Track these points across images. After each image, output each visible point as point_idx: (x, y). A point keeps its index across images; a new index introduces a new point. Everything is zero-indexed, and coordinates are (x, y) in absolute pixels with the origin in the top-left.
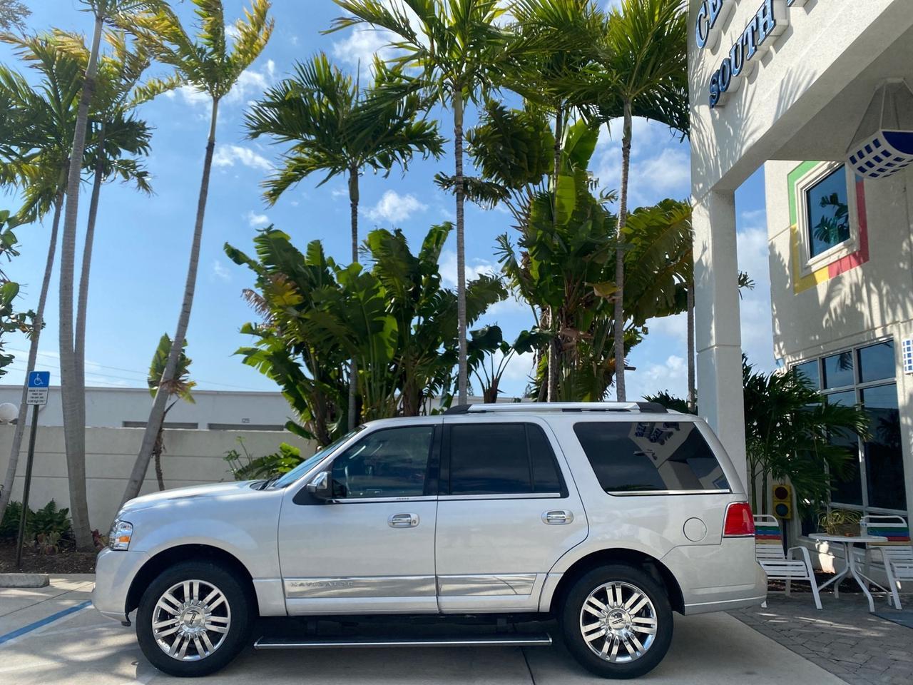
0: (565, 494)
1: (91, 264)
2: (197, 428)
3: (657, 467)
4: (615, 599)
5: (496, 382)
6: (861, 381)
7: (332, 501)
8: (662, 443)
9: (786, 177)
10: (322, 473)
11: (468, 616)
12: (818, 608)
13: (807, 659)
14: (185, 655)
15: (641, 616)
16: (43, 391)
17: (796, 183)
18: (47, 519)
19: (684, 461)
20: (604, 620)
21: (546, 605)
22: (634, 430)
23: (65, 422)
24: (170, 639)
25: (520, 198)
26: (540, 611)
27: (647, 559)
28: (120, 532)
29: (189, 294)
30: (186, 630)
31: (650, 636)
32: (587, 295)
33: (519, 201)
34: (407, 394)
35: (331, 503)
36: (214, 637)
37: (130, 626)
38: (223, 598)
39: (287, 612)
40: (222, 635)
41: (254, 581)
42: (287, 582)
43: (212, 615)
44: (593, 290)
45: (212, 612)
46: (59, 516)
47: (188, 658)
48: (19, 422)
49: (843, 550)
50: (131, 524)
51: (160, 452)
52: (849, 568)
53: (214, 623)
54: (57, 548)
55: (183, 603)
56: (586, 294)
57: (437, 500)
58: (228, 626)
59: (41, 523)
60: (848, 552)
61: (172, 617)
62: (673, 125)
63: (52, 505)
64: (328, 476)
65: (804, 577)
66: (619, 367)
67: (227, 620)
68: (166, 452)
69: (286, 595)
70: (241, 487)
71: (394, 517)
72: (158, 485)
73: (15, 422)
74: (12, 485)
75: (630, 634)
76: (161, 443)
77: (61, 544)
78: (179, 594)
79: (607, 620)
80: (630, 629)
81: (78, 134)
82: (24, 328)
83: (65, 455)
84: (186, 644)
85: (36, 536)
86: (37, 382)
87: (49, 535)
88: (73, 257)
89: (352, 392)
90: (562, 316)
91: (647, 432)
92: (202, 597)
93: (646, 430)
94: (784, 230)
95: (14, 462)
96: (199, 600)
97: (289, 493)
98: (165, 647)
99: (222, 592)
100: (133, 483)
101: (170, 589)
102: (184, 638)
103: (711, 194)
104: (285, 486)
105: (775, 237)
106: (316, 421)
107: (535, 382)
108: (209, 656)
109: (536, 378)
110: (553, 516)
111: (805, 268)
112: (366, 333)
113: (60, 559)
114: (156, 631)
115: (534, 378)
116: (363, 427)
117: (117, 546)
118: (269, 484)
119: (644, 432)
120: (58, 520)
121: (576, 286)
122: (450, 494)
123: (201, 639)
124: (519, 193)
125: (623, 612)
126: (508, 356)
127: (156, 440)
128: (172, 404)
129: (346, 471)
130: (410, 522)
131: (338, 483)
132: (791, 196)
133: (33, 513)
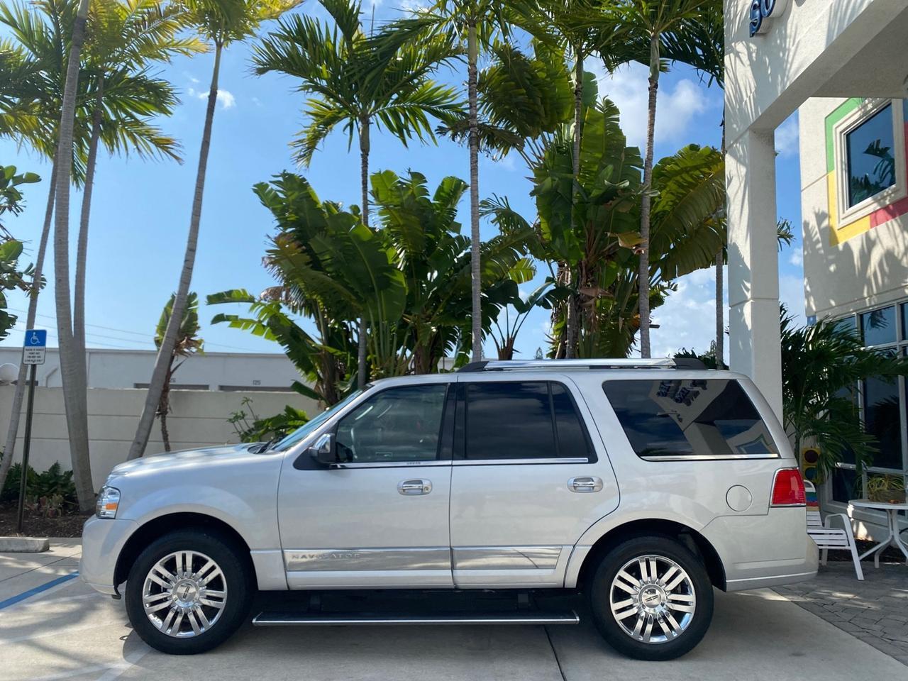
0: (593, 459)
2: (208, 389)
3: (682, 429)
4: (649, 574)
5: (511, 341)
6: (904, 338)
7: (336, 466)
8: (689, 404)
9: (824, 120)
10: (325, 435)
11: (486, 591)
12: (860, 578)
13: (858, 638)
14: (179, 631)
15: (677, 593)
16: (40, 350)
17: (834, 126)
18: (51, 482)
19: (711, 423)
20: (637, 597)
21: (572, 579)
22: (656, 389)
23: (63, 383)
24: (162, 614)
25: (535, 147)
26: (566, 586)
27: (684, 530)
28: (107, 499)
29: (192, 250)
30: (180, 604)
31: (687, 615)
32: (609, 247)
33: (533, 151)
34: (418, 352)
35: (335, 468)
36: (210, 612)
37: (120, 598)
38: (218, 571)
39: (288, 586)
40: (218, 610)
41: (251, 552)
42: (288, 553)
43: (207, 589)
44: (618, 240)
45: (207, 585)
46: (63, 478)
47: (182, 634)
48: (19, 383)
49: (886, 517)
51: (166, 413)
52: (893, 536)
53: (209, 598)
54: (60, 511)
55: (175, 575)
56: (609, 244)
57: (452, 465)
58: (224, 601)
59: (45, 485)
60: (892, 520)
61: (165, 590)
62: (700, 67)
63: (56, 467)
64: (331, 438)
65: (844, 546)
66: (644, 324)
67: (223, 594)
68: (172, 413)
69: (287, 568)
70: (238, 450)
71: (404, 484)
72: (164, 448)
73: (15, 383)
74: (14, 446)
75: (664, 611)
76: (167, 404)
77: (65, 506)
78: (171, 566)
79: (640, 597)
80: (665, 606)
81: (70, 78)
82: (23, 286)
83: (65, 416)
84: (179, 619)
85: (39, 498)
86: (34, 341)
87: (51, 498)
88: (68, 209)
89: (361, 352)
90: (582, 270)
91: (671, 392)
92: (196, 569)
93: (670, 390)
94: (821, 178)
95: (16, 423)
96: (193, 572)
97: (290, 457)
98: (157, 622)
99: (217, 563)
100: (138, 445)
101: (161, 560)
102: (178, 613)
103: (748, 133)
104: (285, 449)
105: (809, 186)
106: (325, 382)
107: (552, 341)
108: (205, 633)
109: (554, 337)
110: (580, 483)
111: (843, 219)
112: (373, 289)
113: (63, 523)
114: (148, 605)
115: (551, 337)
116: (369, 386)
117: (104, 514)
118: (268, 448)
119: (668, 391)
120: (62, 482)
121: (597, 237)
122: (466, 458)
123: (195, 614)
124: (534, 142)
125: (658, 588)
126: (524, 315)
127: (161, 399)
128: (179, 365)
129: (352, 433)
130: (422, 489)
131: (342, 446)
132: (828, 141)
133: (38, 476)
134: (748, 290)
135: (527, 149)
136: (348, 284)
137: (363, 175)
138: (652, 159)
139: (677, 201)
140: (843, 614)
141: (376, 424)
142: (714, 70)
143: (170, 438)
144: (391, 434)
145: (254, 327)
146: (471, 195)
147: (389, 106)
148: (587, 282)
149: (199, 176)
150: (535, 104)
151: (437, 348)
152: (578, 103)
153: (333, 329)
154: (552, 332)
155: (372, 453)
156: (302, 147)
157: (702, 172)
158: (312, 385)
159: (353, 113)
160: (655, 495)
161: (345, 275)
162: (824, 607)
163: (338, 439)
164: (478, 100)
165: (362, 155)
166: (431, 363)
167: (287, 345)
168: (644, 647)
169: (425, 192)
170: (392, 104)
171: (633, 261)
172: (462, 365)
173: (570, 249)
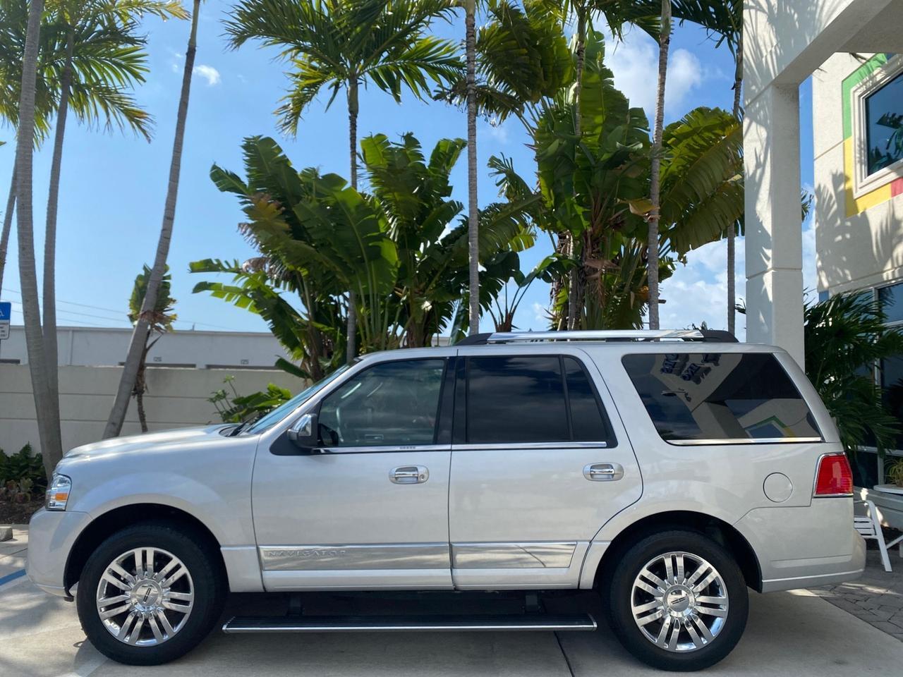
0: (612, 443)
1: (60, 185)
2: (194, 367)
3: (691, 410)
4: (675, 573)
5: (510, 316)
7: (319, 451)
8: (698, 381)
9: (840, 84)
10: (306, 415)
11: (490, 592)
12: (887, 570)
14: (139, 639)
15: (707, 595)
16: (4, 324)
17: (852, 90)
18: (22, 464)
19: (722, 403)
20: (662, 599)
21: (588, 579)
23: (30, 359)
24: (120, 619)
25: (533, 112)
26: (581, 588)
28: (56, 488)
29: (169, 218)
30: (139, 608)
31: (718, 620)
32: (617, 214)
33: (533, 116)
34: (411, 329)
35: (318, 452)
36: (174, 617)
37: (72, 600)
38: (184, 570)
39: (264, 588)
40: (183, 615)
41: (222, 549)
42: (263, 549)
43: (171, 590)
44: (628, 206)
45: (171, 586)
46: (35, 461)
47: (142, 643)
50: (69, 478)
51: (143, 392)
53: (173, 601)
54: (29, 495)
55: (134, 575)
56: (615, 213)
57: (451, 450)
58: (191, 605)
59: (15, 468)
61: (123, 592)
62: (711, 25)
63: (27, 449)
64: (313, 419)
65: (870, 535)
66: (651, 297)
67: (190, 596)
68: (148, 393)
69: (263, 566)
70: (208, 432)
71: (396, 471)
72: (141, 427)
75: (693, 615)
76: (143, 382)
77: (34, 491)
78: (129, 565)
79: (665, 599)
80: (693, 610)
83: (32, 395)
84: (139, 624)
85: (7, 482)
87: (19, 482)
89: (350, 328)
90: (587, 240)
92: (158, 568)
96: (155, 571)
97: (266, 440)
98: (113, 628)
99: (183, 562)
100: (113, 426)
101: (117, 559)
102: (138, 617)
103: (770, 90)
104: (261, 432)
105: (822, 155)
106: (312, 360)
107: (552, 317)
108: (168, 641)
109: (554, 313)
110: (597, 471)
111: (861, 188)
112: (362, 260)
113: (31, 508)
114: (103, 610)
115: (551, 312)
116: (358, 360)
117: (54, 505)
118: (243, 429)
119: (673, 367)
120: (34, 465)
121: (604, 205)
122: (467, 442)
123: (157, 619)
124: (533, 107)
125: (685, 589)
126: (524, 288)
127: (137, 378)
128: (156, 341)
129: (338, 413)
130: (417, 478)
131: (326, 428)
132: (845, 105)
133: (8, 458)
134: (768, 259)
135: (526, 114)
136: (336, 252)
137: (351, 139)
138: (662, 121)
139: (688, 166)
140: (880, 612)
141: (367, 403)
142: (725, 30)
143: (147, 419)
144: (381, 415)
145: (238, 298)
146: (469, 157)
147: (380, 65)
148: (592, 253)
149: (176, 139)
150: (535, 66)
151: (432, 325)
152: (581, 64)
153: (320, 303)
154: (552, 307)
155: (362, 436)
156: (286, 114)
157: (715, 134)
158: (298, 363)
159: (340, 73)
160: (674, 484)
161: (332, 243)
162: (857, 603)
163: (321, 421)
164: (477, 60)
165: (350, 117)
166: (425, 340)
167: (271, 321)
168: (669, 656)
169: (420, 156)
170: (383, 61)
171: (640, 229)
172: (459, 340)
173: (571, 219)
